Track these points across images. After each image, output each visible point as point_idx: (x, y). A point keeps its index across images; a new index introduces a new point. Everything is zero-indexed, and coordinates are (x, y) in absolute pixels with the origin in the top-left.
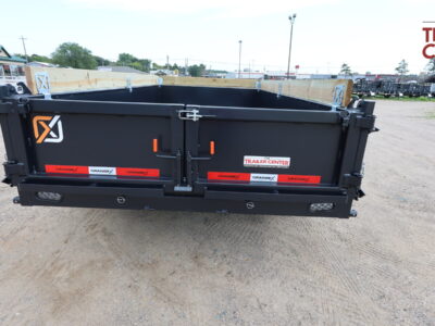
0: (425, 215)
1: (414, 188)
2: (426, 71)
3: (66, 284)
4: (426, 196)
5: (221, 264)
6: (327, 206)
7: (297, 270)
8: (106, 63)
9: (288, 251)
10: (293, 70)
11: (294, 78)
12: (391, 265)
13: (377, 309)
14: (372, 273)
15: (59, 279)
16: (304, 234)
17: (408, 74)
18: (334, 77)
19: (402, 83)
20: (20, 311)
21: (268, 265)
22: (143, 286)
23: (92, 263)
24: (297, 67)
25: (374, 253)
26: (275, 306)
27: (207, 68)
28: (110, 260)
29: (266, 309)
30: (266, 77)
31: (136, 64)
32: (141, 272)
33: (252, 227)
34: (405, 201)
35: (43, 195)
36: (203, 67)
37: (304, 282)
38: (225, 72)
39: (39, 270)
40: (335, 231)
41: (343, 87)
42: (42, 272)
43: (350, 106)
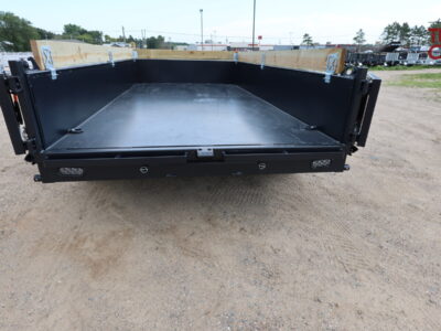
0: (394, 169)
1: (383, 148)
2: (381, 41)
3: (96, 253)
4: (393, 155)
5: (233, 223)
6: (326, 162)
7: (299, 222)
8: (50, 36)
9: (287, 208)
10: (257, 41)
11: (258, 49)
12: (372, 211)
13: (366, 243)
14: (359, 217)
15: (87, 249)
16: (298, 192)
17: (365, 43)
18: (296, 48)
19: (360, 52)
20: (62, 279)
21: (274, 221)
22: (170, 246)
23: (114, 233)
24: (260, 38)
25: (358, 202)
26: (287, 250)
27: (166, 40)
28: (129, 230)
29: (280, 253)
30: (229, 48)
31: (85, 36)
32: (163, 237)
33: (252, 190)
34: (376, 160)
35: (65, 171)
36: (161, 39)
37: (306, 230)
38: (185, 44)
39: (64, 245)
40: (324, 188)
41: (336, 56)
42: (67, 246)
43: (343, 73)
